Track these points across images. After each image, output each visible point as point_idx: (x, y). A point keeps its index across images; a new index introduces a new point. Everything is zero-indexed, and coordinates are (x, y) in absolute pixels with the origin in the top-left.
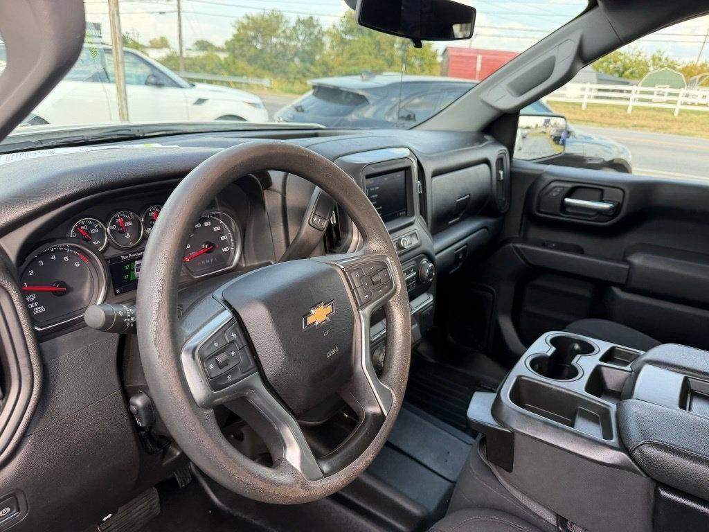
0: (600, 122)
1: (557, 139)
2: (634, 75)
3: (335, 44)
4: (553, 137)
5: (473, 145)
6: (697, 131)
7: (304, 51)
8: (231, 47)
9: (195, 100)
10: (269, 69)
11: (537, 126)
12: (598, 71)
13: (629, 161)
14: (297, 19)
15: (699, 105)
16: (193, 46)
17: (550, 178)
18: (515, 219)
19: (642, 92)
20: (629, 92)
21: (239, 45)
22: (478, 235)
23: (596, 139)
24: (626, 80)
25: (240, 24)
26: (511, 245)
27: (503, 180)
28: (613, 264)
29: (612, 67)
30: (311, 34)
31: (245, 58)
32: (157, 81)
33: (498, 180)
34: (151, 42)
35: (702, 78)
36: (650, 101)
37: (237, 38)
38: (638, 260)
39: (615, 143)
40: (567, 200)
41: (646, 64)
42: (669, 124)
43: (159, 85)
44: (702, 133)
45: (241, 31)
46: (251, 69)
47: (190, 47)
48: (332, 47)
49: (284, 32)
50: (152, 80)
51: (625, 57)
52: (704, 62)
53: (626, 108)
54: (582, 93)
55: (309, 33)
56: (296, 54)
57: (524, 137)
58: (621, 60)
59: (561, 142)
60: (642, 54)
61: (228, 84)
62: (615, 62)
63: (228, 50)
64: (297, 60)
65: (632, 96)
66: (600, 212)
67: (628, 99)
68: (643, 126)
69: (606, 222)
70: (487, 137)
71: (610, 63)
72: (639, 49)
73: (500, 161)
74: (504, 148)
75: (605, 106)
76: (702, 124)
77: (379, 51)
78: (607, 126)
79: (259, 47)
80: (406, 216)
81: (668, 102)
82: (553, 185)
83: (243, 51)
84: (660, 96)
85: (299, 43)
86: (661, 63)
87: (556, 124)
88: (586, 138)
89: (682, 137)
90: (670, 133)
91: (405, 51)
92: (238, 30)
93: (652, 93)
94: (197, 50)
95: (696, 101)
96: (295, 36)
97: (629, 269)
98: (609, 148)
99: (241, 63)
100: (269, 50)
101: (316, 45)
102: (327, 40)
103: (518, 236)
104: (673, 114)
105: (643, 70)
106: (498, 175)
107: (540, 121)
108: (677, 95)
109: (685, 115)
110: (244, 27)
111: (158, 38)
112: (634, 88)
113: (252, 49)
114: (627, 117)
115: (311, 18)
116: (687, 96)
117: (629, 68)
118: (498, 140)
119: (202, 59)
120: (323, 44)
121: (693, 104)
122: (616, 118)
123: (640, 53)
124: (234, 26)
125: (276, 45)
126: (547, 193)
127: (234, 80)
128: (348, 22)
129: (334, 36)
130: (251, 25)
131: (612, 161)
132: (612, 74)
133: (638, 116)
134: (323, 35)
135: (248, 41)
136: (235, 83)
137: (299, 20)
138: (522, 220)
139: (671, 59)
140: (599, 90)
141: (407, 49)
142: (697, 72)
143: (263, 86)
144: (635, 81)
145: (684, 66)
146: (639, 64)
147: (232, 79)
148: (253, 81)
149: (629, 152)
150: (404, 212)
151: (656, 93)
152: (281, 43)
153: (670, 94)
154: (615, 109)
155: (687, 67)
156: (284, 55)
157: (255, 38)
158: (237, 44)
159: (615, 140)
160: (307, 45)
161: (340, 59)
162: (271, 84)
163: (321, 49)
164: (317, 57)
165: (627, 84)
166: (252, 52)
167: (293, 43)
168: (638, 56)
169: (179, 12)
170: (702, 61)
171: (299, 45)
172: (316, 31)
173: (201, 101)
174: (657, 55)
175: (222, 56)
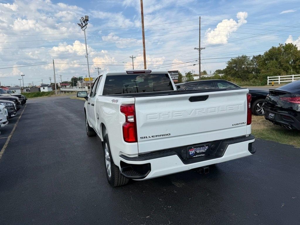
8: (225, 71)
10: (240, 77)
31: (230, 75)
37: (228, 68)
45: (230, 65)
49: (247, 63)
85: (254, 66)
96: (252, 63)
115: (260, 55)
124: (227, 63)
130: (233, 62)
135: (232, 68)
137: (254, 57)
157: (235, 67)
169: (200, 64)
175: (221, 75)
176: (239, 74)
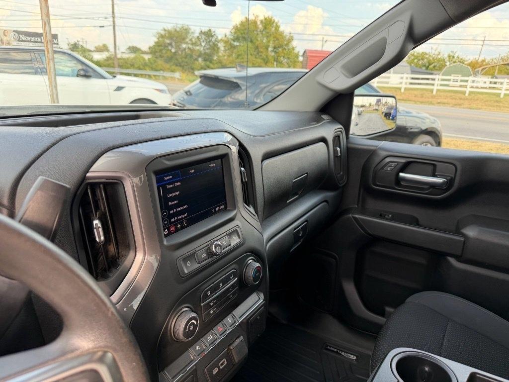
0: (414, 101)
1: (387, 115)
2: (436, 68)
3: (227, 48)
4: (384, 114)
5: (310, 125)
6: (482, 106)
7: (205, 53)
8: (153, 51)
9: (115, 88)
10: (180, 66)
11: (370, 105)
12: (411, 65)
13: (439, 129)
14: (200, 31)
15: (482, 88)
16: (126, 50)
17: (384, 153)
18: (354, 191)
19: (443, 80)
20: (434, 79)
21: (158, 50)
22: (319, 209)
23: (414, 114)
24: (430, 72)
25: (160, 35)
26: (351, 215)
27: (340, 156)
28: (447, 236)
29: (420, 62)
30: (210, 41)
31: (163, 59)
32: (86, 74)
33: (336, 156)
34: (96, 47)
35: (483, 69)
36: (448, 85)
37: (158, 44)
38: (471, 232)
39: (428, 116)
40: (401, 174)
41: (444, 60)
42: (462, 101)
43: (87, 76)
44: (485, 107)
45: (160, 39)
46: (168, 66)
47: (124, 51)
48: (225, 51)
49: (191, 40)
50: (82, 73)
51: (430, 56)
52: (483, 59)
53: (432, 91)
54: (401, 81)
55: (208, 40)
56: (199, 56)
57: (359, 114)
58: (427, 58)
59: (391, 118)
60: (441, 54)
61: (149, 77)
62: (423, 59)
63: (151, 53)
64: (200, 59)
65: (436, 82)
66: (432, 186)
67: (433, 85)
68: (444, 103)
69: (441, 195)
70: (324, 117)
71: (419, 60)
72: (439, 50)
73: (337, 138)
74: (341, 126)
75: (417, 89)
76: (485, 101)
77: (258, 53)
78: (419, 103)
79: (173, 50)
80: (226, 210)
81: (461, 86)
82: (388, 160)
83: (162, 53)
84: (455, 82)
85: (202, 48)
86: (454, 60)
87: (386, 102)
88: (407, 112)
89: (472, 110)
90: (463, 108)
91: (276, 52)
92: (158, 39)
93: (449, 80)
94: (129, 53)
95: (479, 85)
96: (198, 43)
97: (464, 241)
98: (424, 119)
99: (160, 62)
100: (180, 52)
101: (214, 49)
102: (221, 45)
103: (356, 206)
104: (465, 94)
105: (442, 64)
106: (335, 151)
107: (373, 100)
108: (467, 81)
109: (473, 95)
110: (162, 36)
111: (101, 45)
112: (437, 77)
113: (169, 52)
114: (433, 97)
115: (210, 30)
116: (473, 81)
117: (432, 63)
118: (335, 119)
119: (132, 59)
120: (218, 48)
121: (477, 87)
122: (425, 98)
123: (439, 53)
124: (155, 36)
125: (185, 49)
126: (383, 168)
127: (155, 74)
128: (235, 33)
129: (226, 42)
130: (167, 35)
131: (427, 129)
132: (421, 68)
133: (440, 96)
134: (218, 42)
135: (165, 46)
136: (155, 76)
137: (201, 32)
138: (360, 191)
139: (460, 57)
140: (413, 78)
141: (277, 51)
142: (479, 66)
143: (175, 78)
144: (438, 72)
145: (470, 61)
146: (439, 60)
147: (152, 73)
148: (168, 74)
149: (439, 122)
150: (223, 206)
151: (452, 80)
152: (189, 48)
153: (462, 81)
154: (424, 91)
155: (472, 62)
156: (191, 56)
157: (170, 44)
158: (158, 49)
159: (428, 113)
160: (208, 49)
161: (231, 58)
162: (180, 76)
163: (218, 52)
164: (215, 58)
165: (432, 74)
166: (169, 54)
167: (198, 48)
168: (438, 55)
169: (114, 26)
170: (481, 58)
171: (202, 49)
172: (213, 40)
173: (119, 89)
174: (451, 54)
175: (147, 57)
176: (177, 60)
